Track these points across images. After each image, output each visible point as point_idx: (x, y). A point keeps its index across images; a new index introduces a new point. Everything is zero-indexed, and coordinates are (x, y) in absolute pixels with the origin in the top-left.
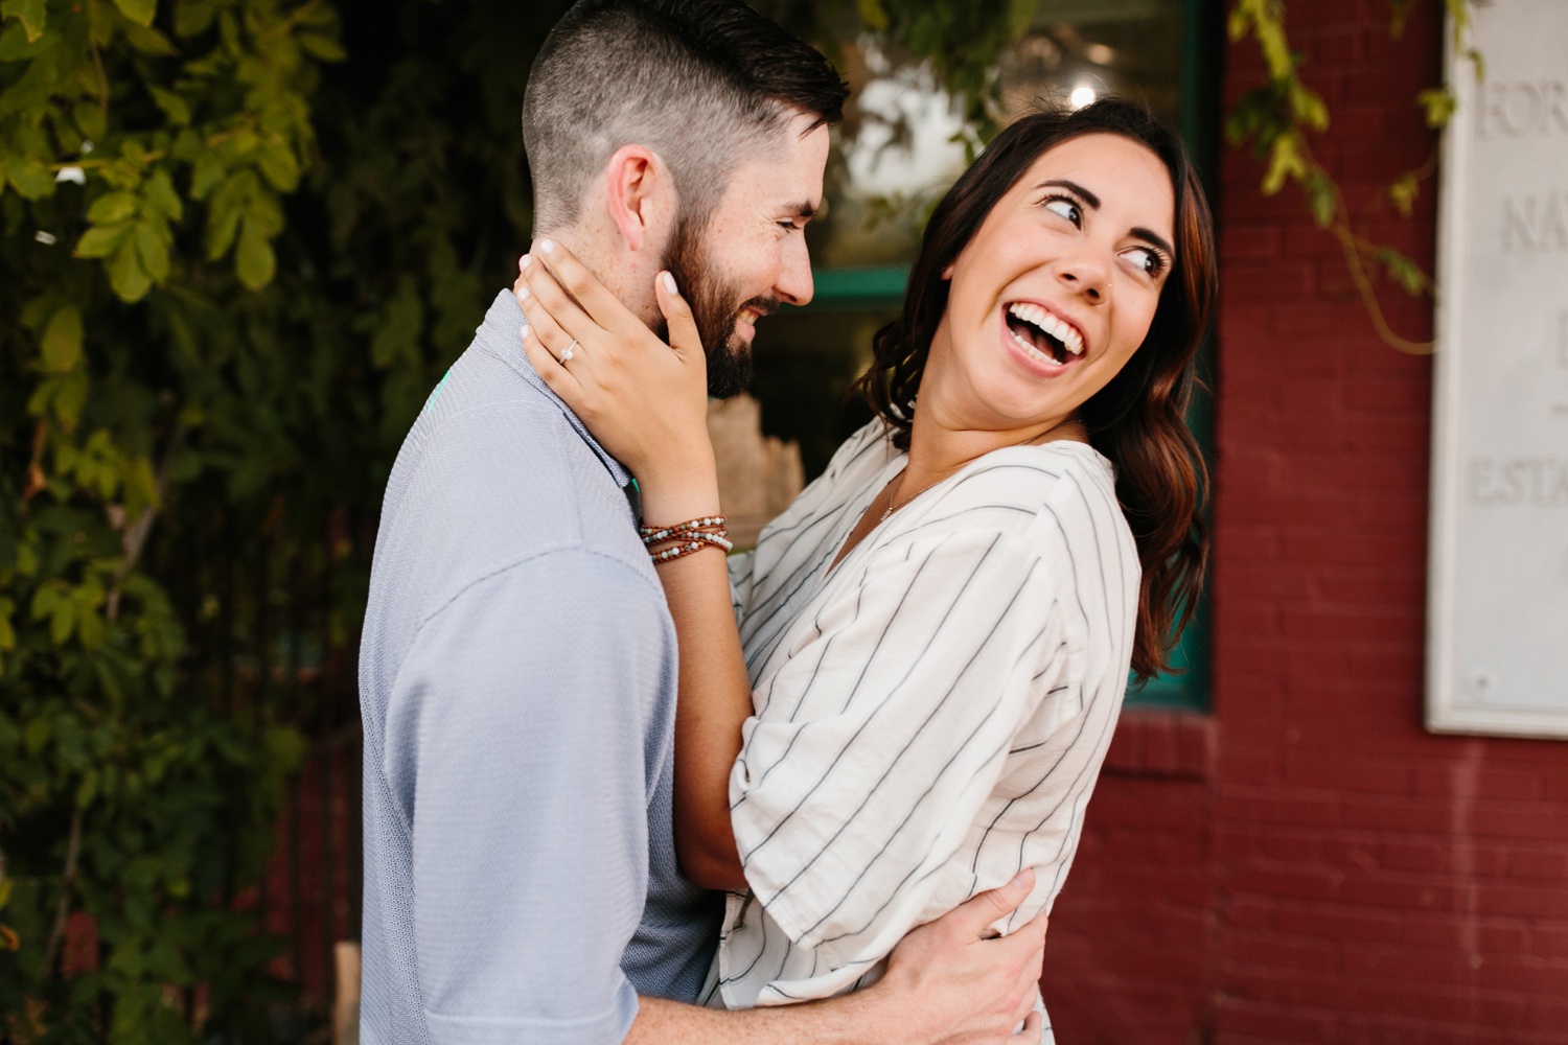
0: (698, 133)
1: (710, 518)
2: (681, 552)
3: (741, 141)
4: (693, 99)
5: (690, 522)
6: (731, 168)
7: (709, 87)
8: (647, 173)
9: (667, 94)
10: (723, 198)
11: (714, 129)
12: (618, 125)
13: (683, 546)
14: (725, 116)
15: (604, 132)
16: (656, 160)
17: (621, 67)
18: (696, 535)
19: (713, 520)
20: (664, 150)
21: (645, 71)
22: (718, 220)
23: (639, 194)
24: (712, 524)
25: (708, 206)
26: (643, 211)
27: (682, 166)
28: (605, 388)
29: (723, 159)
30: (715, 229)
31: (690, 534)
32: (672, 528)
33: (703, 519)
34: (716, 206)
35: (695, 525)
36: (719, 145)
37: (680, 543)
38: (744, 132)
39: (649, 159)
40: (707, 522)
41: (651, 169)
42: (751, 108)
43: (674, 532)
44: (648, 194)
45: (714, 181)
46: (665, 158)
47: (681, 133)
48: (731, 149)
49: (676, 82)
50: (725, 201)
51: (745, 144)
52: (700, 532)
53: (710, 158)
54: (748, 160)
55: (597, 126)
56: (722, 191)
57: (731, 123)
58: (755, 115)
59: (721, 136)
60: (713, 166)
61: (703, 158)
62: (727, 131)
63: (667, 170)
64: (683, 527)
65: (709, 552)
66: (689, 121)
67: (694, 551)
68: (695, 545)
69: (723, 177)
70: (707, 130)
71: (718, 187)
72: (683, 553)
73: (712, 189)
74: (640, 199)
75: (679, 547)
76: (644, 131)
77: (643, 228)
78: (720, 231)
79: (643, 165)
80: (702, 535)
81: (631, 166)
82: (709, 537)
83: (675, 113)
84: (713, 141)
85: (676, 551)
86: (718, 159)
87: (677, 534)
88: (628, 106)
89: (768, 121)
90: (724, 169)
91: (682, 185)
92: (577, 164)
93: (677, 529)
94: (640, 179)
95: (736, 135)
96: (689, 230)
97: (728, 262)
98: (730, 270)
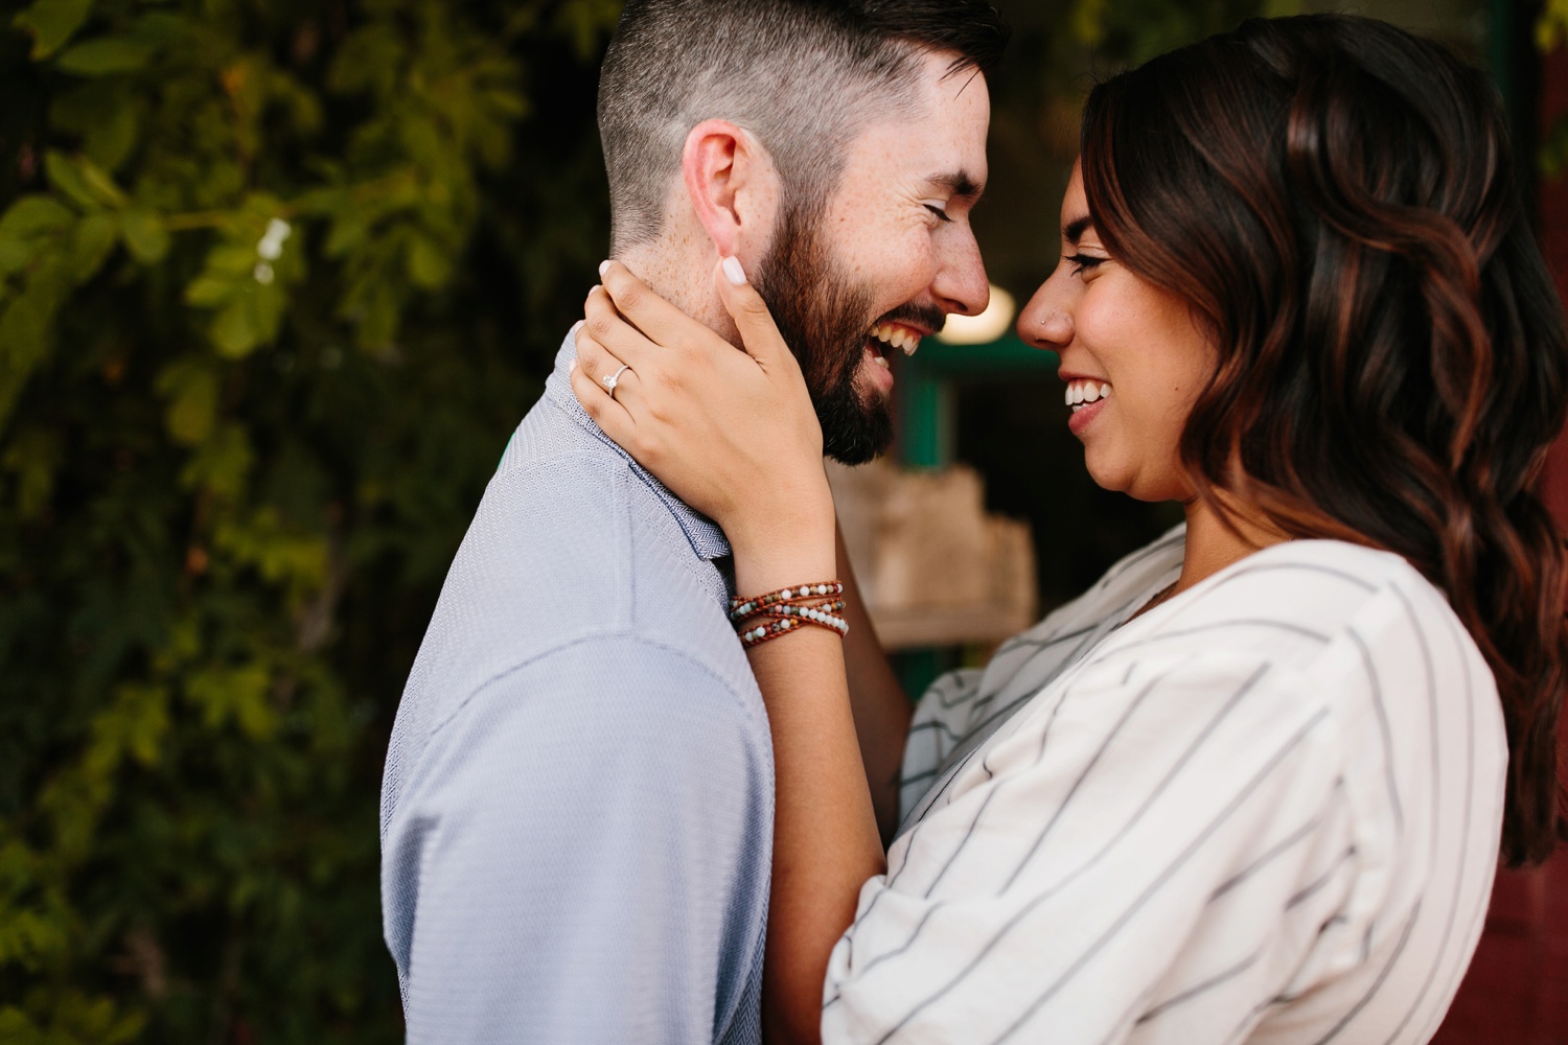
0: (797, 96)
1: (809, 586)
2: (767, 634)
3: (856, 98)
4: (787, 52)
5: (780, 592)
6: (846, 135)
7: (806, 35)
8: (737, 154)
9: (752, 53)
10: (842, 175)
11: (818, 87)
12: (696, 103)
13: (771, 625)
14: (830, 68)
15: (682, 115)
16: (747, 138)
17: (695, 30)
18: (787, 609)
19: (813, 589)
20: (756, 123)
21: (723, 29)
22: (837, 206)
23: (731, 185)
24: (811, 594)
25: (822, 188)
26: (738, 205)
27: (782, 142)
28: (662, 418)
29: (835, 125)
30: (836, 217)
31: (779, 608)
32: (756, 600)
33: (798, 588)
34: (833, 187)
35: (787, 595)
36: (828, 107)
37: (767, 621)
38: (859, 85)
39: (737, 136)
40: (805, 591)
41: (742, 149)
42: (864, 55)
43: (759, 605)
44: (743, 184)
45: (827, 156)
46: (758, 134)
47: (775, 99)
48: (844, 110)
49: (763, 34)
50: (845, 179)
51: (863, 101)
52: (791, 606)
53: (817, 125)
54: (869, 122)
55: (673, 109)
56: (839, 167)
57: (840, 76)
58: (870, 63)
59: (828, 96)
60: (823, 137)
61: (808, 127)
62: (835, 87)
63: (761, 148)
64: (769, 598)
65: (805, 633)
66: (784, 81)
67: (785, 632)
68: (785, 624)
69: (837, 148)
70: (809, 90)
71: (833, 162)
72: (772, 635)
73: (825, 166)
74: (735, 191)
75: (765, 626)
76: (729, 102)
77: (739, 228)
78: (842, 220)
79: (731, 146)
80: (794, 609)
81: (714, 147)
82: (804, 612)
83: (764, 74)
84: (819, 102)
85: (761, 632)
86: (828, 126)
87: (764, 608)
88: (706, 76)
89: (892, 69)
90: (838, 137)
91: (786, 165)
92: (653, 163)
93: (761, 601)
94: (730, 167)
95: (848, 91)
96: (799, 224)
97: (854, 259)
98: (857, 269)
